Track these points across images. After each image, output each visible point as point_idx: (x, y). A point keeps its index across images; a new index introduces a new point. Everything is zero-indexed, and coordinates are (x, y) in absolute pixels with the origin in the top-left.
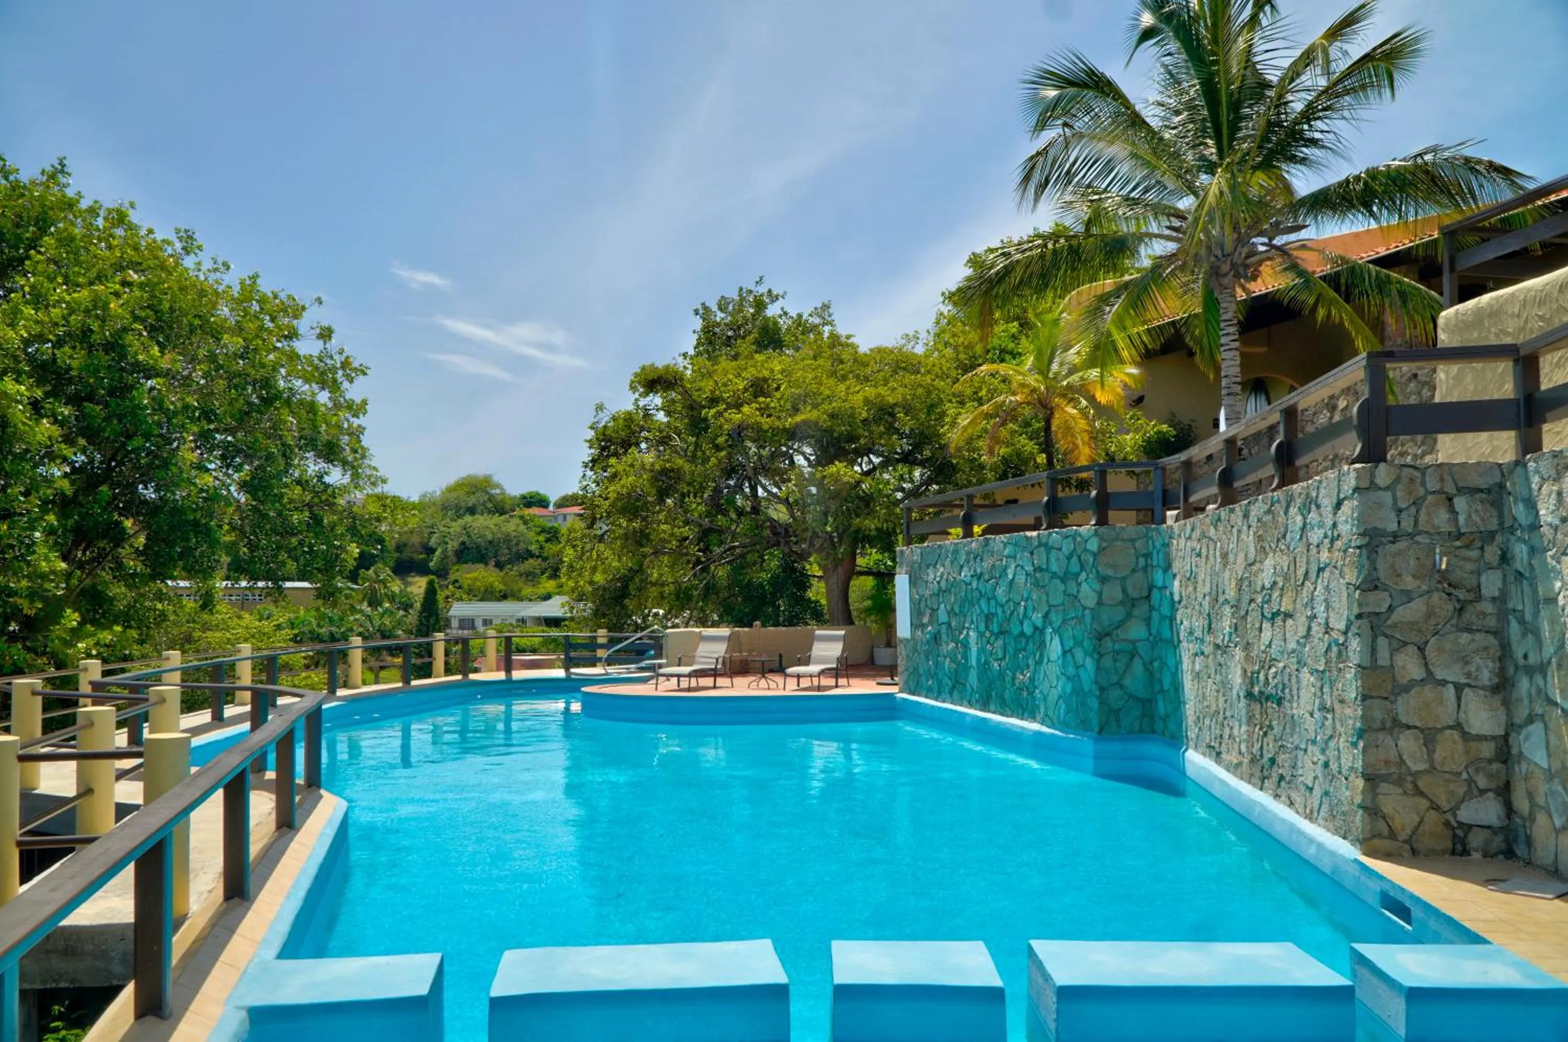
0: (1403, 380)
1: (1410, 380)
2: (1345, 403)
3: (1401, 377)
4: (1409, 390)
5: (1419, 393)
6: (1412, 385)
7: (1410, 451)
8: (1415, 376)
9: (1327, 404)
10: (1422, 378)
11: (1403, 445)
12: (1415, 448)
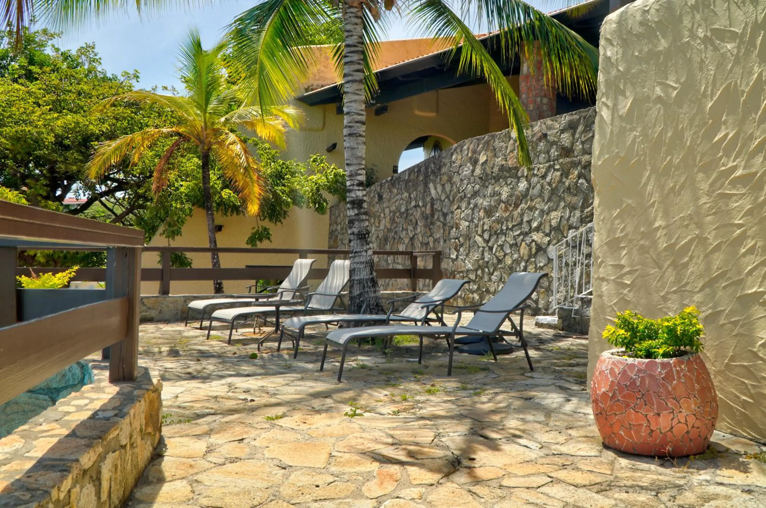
0: (535, 139)
1: (540, 139)
2: (485, 158)
3: (533, 136)
4: (539, 148)
5: (548, 152)
6: (542, 144)
7: (537, 206)
8: (545, 136)
9: (471, 158)
10: (550, 138)
11: (532, 200)
12: (543, 204)
